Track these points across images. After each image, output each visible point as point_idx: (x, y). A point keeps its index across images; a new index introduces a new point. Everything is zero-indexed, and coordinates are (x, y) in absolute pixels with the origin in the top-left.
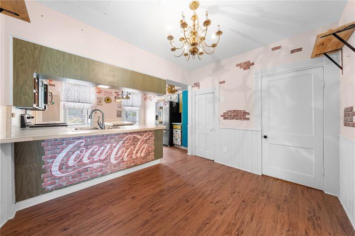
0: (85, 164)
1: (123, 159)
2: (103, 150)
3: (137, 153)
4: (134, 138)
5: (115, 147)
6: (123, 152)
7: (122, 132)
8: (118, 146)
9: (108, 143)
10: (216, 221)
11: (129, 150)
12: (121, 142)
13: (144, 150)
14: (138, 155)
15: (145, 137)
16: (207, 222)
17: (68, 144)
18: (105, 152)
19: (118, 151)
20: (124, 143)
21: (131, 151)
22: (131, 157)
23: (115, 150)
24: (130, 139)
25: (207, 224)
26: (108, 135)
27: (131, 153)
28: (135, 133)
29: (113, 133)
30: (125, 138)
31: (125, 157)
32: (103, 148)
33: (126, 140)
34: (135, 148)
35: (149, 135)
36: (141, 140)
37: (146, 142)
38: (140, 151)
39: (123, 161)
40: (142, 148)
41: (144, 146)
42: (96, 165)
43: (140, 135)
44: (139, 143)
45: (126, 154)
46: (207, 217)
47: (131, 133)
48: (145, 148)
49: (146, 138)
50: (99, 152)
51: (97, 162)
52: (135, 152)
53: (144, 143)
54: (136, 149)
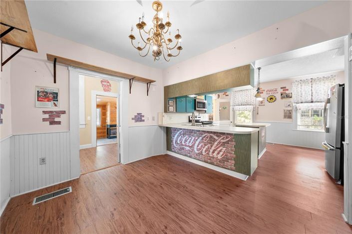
0: (183, 145)
1: (202, 152)
2: (191, 140)
3: (213, 152)
4: (211, 137)
5: (197, 140)
6: (202, 146)
7: (201, 130)
8: (199, 140)
9: (193, 136)
10: (140, 225)
11: (206, 147)
12: (201, 138)
13: (221, 153)
14: (215, 154)
15: (223, 139)
16: (141, 216)
17: (178, 131)
18: (191, 142)
19: (199, 144)
20: (202, 139)
21: (208, 148)
22: (208, 154)
23: (197, 143)
24: (207, 137)
25: (140, 216)
26: (193, 130)
27: (208, 150)
28: (211, 132)
29: (195, 129)
30: (204, 136)
31: (204, 151)
32: (190, 138)
33: (204, 137)
34: (212, 146)
35: (227, 138)
36: (218, 141)
37: (223, 144)
38: (216, 152)
39: (201, 153)
40: (219, 150)
41: (221, 148)
42: (188, 148)
43: (217, 136)
44: (216, 143)
45: (204, 149)
46: (147, 218)
47: (208, 132)
48: (223, 151)
49: (224, 141)
50: (189, 140)
51: (187, 146)
52: (211, 151)
53: (221, 145)
54: (213, 148)
